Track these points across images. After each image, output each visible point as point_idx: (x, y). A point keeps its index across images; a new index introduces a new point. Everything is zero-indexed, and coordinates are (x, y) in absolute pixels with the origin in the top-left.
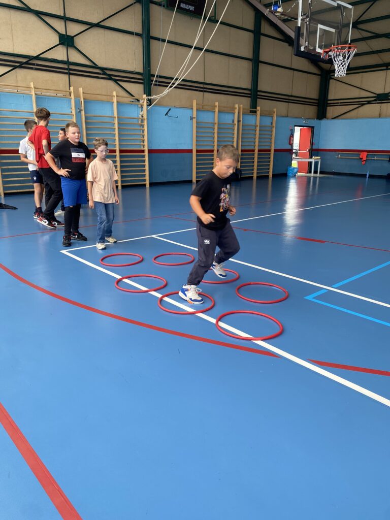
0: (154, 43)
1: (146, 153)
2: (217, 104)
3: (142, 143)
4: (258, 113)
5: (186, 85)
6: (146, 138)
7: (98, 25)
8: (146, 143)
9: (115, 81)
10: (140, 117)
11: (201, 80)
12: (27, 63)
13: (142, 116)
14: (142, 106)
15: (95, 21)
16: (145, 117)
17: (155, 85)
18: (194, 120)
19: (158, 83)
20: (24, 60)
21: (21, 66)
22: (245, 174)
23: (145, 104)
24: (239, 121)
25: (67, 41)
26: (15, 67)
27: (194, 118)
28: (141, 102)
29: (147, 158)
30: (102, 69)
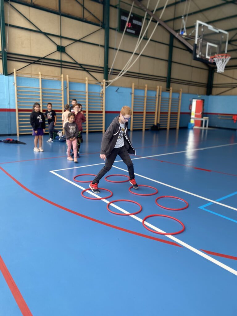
0: (111, 51)
1: (104, 113)
2: (146, 85)
3: (101, 107)
4: (171, 91)
5: (129, 74)
6: (104, 105)
7: (79, 41)
8: (104, 107)
9: (88, 71)
10: (101, 92)
11: (137, 72)
12: (38, 61)
13: (102, 92)
14: (102, 86)
15: (78, 38)
16: (104, 92)
17: (111, 74)
18: (133, 95)
19: (112, 73)
20: (36, 59)
21: (35, 62)
22: (162, 127)
23: (104, 85)
24: (159, 96)
25: (61, 49)
26: (31, 63)
27: (133, 93)
28: (102, 84)
29: (104, 116)
30: (80, 65)
